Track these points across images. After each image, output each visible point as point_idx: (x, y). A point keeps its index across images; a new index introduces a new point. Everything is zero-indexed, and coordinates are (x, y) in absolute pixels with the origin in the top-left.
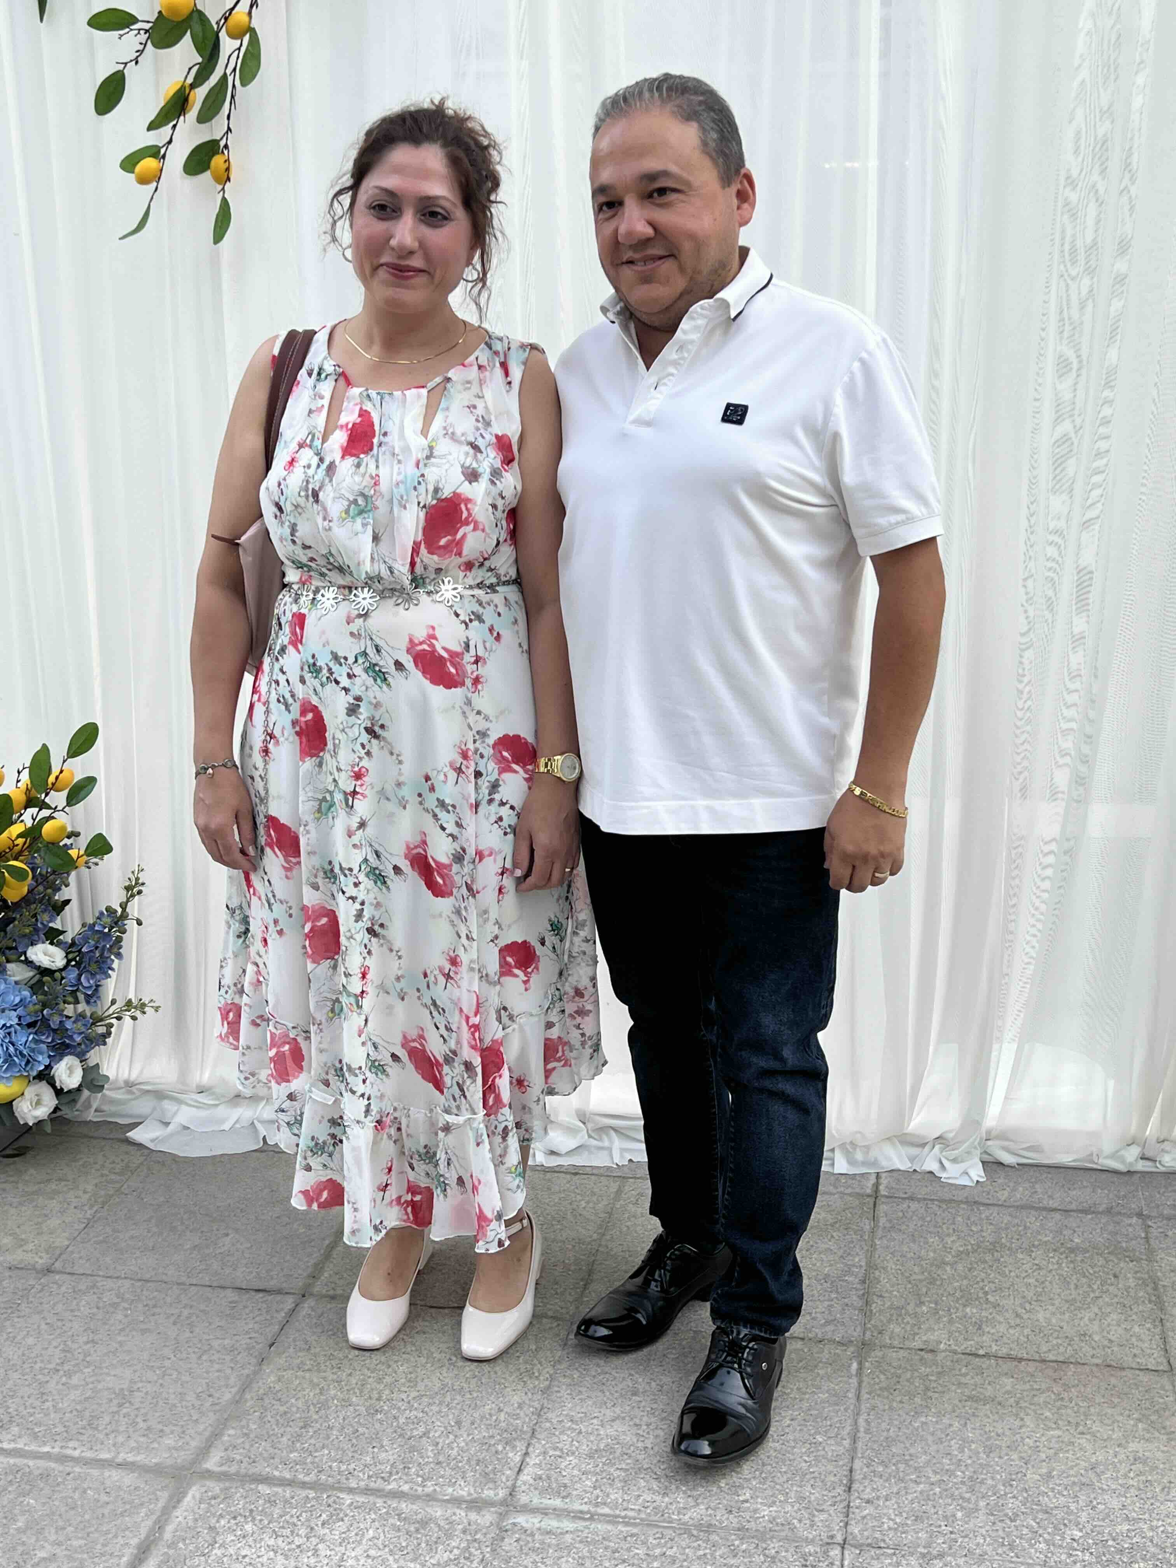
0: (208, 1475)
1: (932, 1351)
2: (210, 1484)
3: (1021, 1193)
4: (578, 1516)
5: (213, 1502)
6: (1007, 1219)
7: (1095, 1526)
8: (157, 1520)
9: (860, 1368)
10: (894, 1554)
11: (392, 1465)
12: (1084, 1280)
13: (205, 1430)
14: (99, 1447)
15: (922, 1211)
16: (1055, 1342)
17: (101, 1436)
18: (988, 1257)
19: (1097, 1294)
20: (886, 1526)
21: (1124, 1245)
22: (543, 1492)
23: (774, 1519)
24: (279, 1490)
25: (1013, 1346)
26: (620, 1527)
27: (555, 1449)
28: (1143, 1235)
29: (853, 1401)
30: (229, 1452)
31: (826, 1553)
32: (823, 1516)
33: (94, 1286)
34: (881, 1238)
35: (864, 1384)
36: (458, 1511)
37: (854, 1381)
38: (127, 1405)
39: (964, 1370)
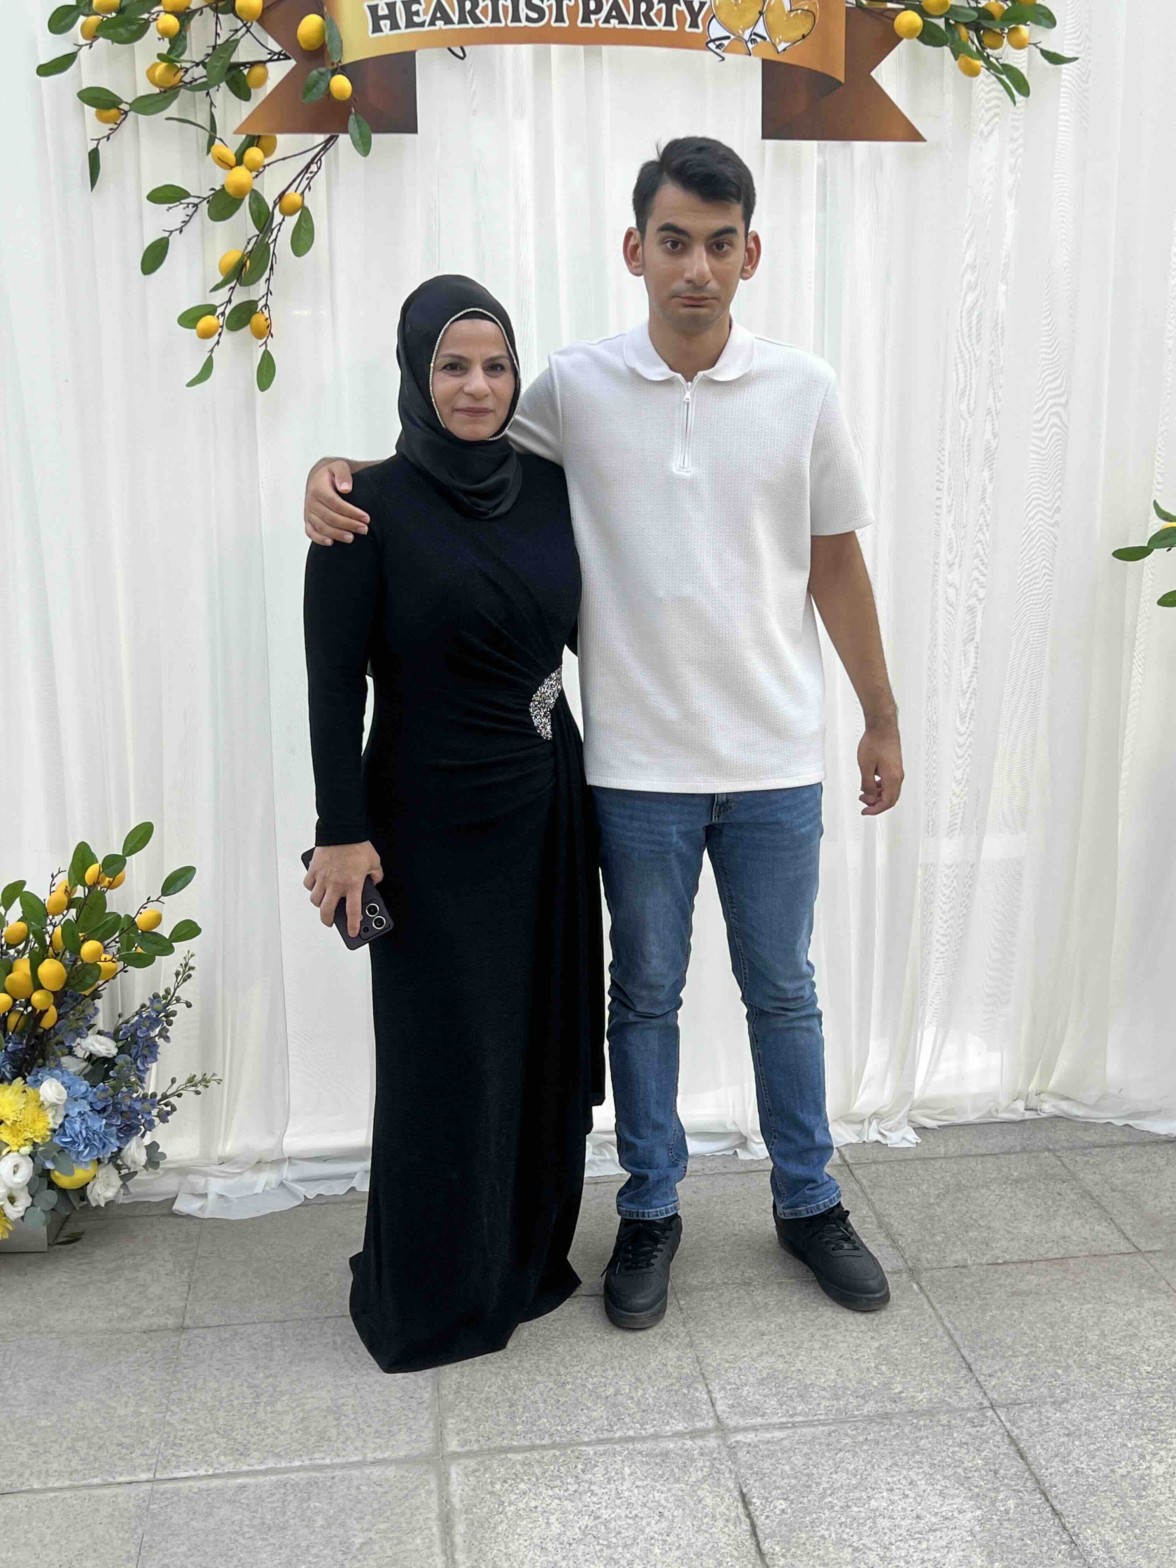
0: (456, 1456)
1: (965, 1267)
2: (465, 1462)
3: (953, 1147)
4: (782, 1426)
5: (477, 1474)
6: (955, 1167)
7: (1157, 1361)
8: (441, 1497)
9: (921, 1288)
10: (1032, 1406)
11: (607, 1419)
12: (1039, 1201)
13: (427, 1423)
14: (344, 1453)
15: (889, 1170)
16: (1047, 1246)
17: (339, 1445)
18: (960, 1196)
19: (1055, 1208)
20: (1013, 1389)
21: (1050, 1172)
22: (743, 1414)
23: (931, 1399)
24: (527, 1454)
25: (1020, 1253)
26: (820, 1428)
27: (730, 1384)
28: (1059, 1163)
29: (931, 1310)
30: (462, 1435)
31: (984, 1415)
32: (965, 1391)
33: (236, 1334)
34: (872, 1194)
35: (931, 1298)
36: (686, 1442)
37: (921, 1296)
38: (343, 1418)
39: (996, 1276)
